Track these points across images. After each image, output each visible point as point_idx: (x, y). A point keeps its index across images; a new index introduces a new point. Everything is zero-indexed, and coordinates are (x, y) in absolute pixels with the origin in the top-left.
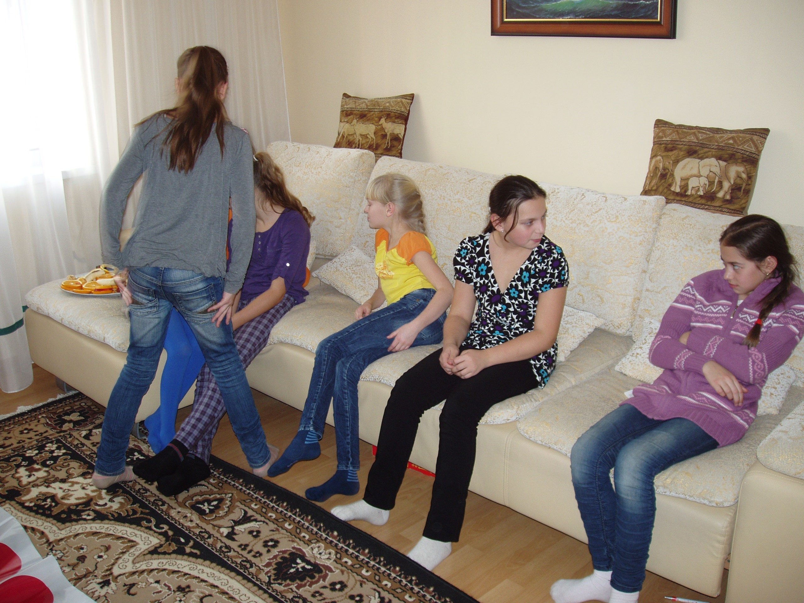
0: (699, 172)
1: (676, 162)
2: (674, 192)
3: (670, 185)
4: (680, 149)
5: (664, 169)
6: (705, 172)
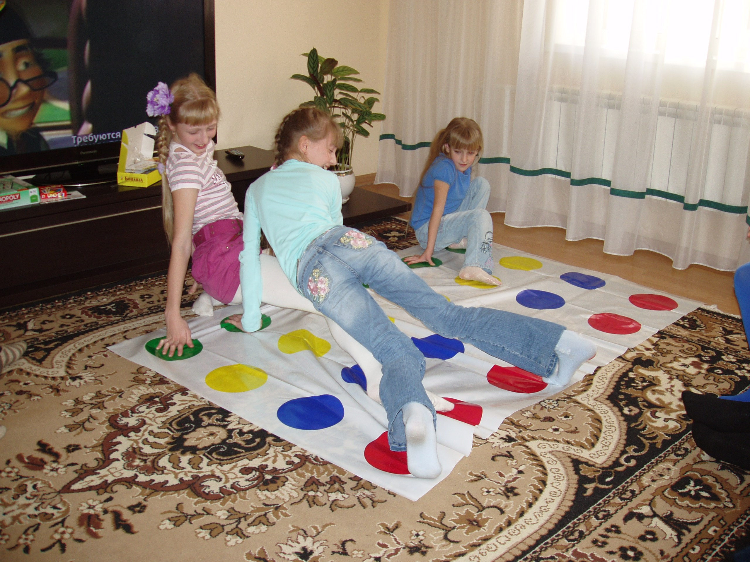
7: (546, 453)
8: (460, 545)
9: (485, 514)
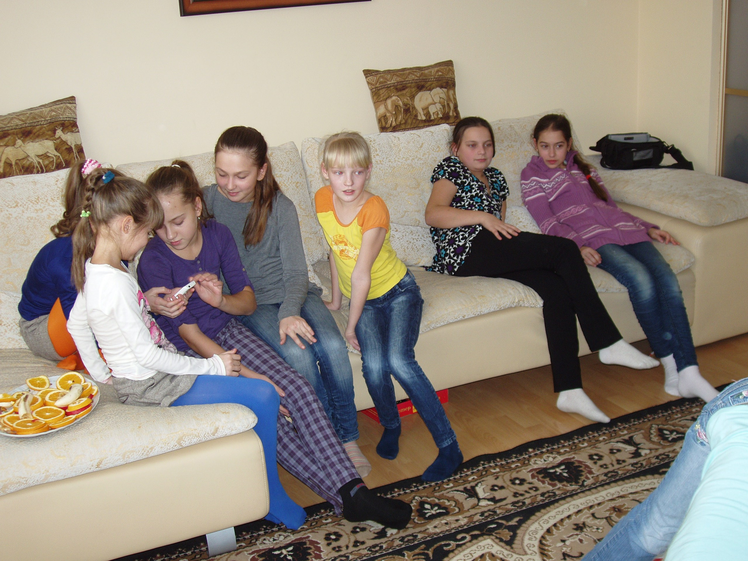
0: (433, 101)
1: (413, 97)
2: (422, 121)
3: (416, 116)
4: (410, 87)
5: (405, 105)
6: (437, 100)
7: (531, 554)
8: (631, 498)
9: (607, 514)
